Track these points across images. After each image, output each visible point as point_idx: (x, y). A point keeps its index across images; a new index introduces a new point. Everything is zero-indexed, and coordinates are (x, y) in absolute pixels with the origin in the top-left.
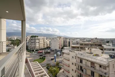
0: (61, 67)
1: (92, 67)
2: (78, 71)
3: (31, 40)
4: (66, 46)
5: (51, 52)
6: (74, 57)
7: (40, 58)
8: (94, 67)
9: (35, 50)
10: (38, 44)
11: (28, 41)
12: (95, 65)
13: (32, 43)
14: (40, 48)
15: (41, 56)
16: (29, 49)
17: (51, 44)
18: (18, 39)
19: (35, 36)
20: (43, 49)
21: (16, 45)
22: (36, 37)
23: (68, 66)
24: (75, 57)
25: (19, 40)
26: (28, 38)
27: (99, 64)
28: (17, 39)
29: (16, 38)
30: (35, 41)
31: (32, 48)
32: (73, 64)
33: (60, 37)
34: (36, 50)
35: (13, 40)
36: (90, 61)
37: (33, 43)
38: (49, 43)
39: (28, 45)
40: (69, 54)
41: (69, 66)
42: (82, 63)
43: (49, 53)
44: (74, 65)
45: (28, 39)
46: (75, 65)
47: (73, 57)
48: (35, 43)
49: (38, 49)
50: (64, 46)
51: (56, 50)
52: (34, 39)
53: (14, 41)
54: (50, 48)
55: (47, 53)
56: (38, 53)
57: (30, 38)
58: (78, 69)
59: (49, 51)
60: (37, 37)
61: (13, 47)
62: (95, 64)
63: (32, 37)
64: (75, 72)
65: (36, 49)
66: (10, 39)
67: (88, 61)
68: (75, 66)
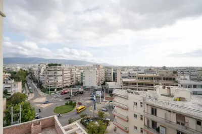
0: (107, 119)
1: (178, 123)
2: (148, 130)
3: (48, 70)
4: (109, 81)
5: (85, 91)
6: (139, 104)
7: (67, 104)
8: (183, 124)
9: (55, 90)
10: (61, 78)
11: (42, 72)
12: (186, 121)
13: (50, 76)
14: (65, 85)
15: (67, 100)
16: (45, 87)
17: (84, 77)
18: (24, 69)
19: (56, 65)
20: (70, 86)
21: (20, 81)
22: (58, 67)
23: (126, 119)
24: (141, 103)
25: (24, 71)
26: (43, 67)
27: (196, 119)
28: (21, 69)
29: (19, 68)
30: (55, 73)
31: (49, 85)
32: (135, 116)
33: (98, 66)
34: (58, 89)
35: (15, 71)
36: (174, 112)
37: (52, 76)
38: (80, 76)
39: (43, 79)
40: (127, 99)
41: (127, 121)
42: (156, 115)
43: (81, 93)
44: (139, 118)
45: (42, 70)
46: (142, 119)
47: (136, 104)
48: (55, 76)
49: (60, 87)
50: (106, 81)
51: (93, 87)
52: (53, 69)
53: (15, 73)
54: (82, 84)
55: (78, 94)
56: (61, 94)
57: (47, 68)
58: (148, 127)
59: (81, 90)
60: (60, 65)
61: (15, 85)
62: (186, 118)
63: (50, 65)
64: (142, 131)
65: (58, 87)
66: (9, 69)
67: (170, 111)
68: (141, 121)
